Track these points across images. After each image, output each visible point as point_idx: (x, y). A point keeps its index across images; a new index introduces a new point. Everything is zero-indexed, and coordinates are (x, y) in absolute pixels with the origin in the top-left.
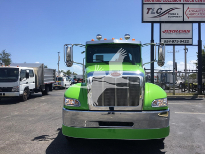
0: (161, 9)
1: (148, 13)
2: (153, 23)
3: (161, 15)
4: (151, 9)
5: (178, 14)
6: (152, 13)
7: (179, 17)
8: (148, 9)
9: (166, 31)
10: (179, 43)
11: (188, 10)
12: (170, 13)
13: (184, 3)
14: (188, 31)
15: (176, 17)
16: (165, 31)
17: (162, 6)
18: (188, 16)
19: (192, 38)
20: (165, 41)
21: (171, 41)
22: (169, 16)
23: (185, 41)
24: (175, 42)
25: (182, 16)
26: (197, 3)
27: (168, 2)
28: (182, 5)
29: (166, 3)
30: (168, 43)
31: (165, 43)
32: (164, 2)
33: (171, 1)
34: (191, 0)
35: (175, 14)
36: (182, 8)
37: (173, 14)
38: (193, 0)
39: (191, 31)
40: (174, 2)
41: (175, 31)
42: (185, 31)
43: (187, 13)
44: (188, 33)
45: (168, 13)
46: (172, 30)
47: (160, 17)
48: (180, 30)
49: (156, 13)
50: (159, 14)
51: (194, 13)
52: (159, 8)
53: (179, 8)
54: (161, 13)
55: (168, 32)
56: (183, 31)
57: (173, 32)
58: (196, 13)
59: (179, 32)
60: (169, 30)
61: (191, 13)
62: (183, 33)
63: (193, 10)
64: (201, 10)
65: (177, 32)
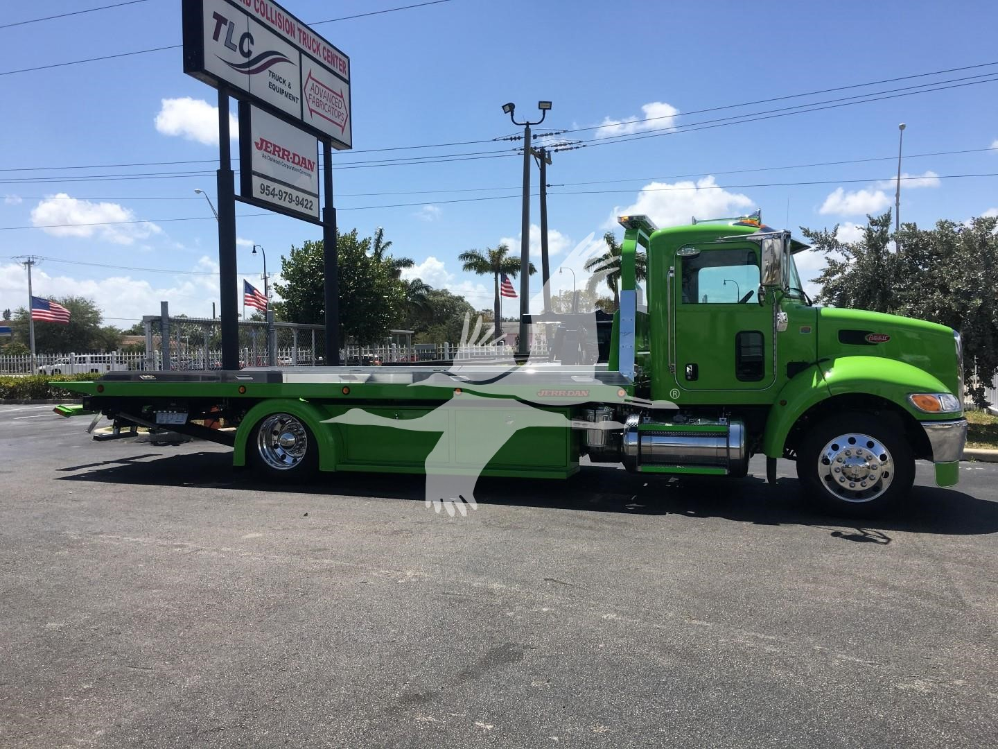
0: (252, 41)
1: (216, 37)
2: (223, 88)
3: (251, 65)
4: (225, 21)
5: (289, 86)
6: (228, 44)
7: (293, 99)
8: (216, 16)
9: (263, 144)
10: (293, 206)
12: (272, 68)
13: (301, 46)
14: (310, 162)
15: (287, 95)
16: (262, 140)
17: (256, 30)
19: (318, 196)
20: (263, 189)
21: (277, 192)
22: (270, 83)
23: (305, 203)
24: (284, 200)
25: (299, 98)
26: (325, 63)
27: (268, 18)
28: (297, 52)
29: (264, 19)
30: (270, 199)
31: (264, 197)
32: (258, 16)
33: (274, 19)
34: (315, 46)
35: (284, 82)
36: (298, 64)
37: (279, 79)
38: (318, 48)
39: (316, 166)
40: (280, 28)
41: (283, 154)
42: (305, 164)
43: (308, 90)
44: (309, 172)
45: (267, 70)
46: (278, 147)
47: (249, 73)
48: (294, 155)
49: (238, 47)
50: (246, 60)
51: (322, 99)
52: (247, 31)
53: (291, 62)
54: (252, 57)
55: (268, 152)
56: (301, 159)
57: (279, 156)
58: (324, 100)
59: (293, 162)
60: (271, 144)
61: (316, 96)
62: (301, 168)
63: (320, 86)
64: (334, 95)
65: (288, 160)
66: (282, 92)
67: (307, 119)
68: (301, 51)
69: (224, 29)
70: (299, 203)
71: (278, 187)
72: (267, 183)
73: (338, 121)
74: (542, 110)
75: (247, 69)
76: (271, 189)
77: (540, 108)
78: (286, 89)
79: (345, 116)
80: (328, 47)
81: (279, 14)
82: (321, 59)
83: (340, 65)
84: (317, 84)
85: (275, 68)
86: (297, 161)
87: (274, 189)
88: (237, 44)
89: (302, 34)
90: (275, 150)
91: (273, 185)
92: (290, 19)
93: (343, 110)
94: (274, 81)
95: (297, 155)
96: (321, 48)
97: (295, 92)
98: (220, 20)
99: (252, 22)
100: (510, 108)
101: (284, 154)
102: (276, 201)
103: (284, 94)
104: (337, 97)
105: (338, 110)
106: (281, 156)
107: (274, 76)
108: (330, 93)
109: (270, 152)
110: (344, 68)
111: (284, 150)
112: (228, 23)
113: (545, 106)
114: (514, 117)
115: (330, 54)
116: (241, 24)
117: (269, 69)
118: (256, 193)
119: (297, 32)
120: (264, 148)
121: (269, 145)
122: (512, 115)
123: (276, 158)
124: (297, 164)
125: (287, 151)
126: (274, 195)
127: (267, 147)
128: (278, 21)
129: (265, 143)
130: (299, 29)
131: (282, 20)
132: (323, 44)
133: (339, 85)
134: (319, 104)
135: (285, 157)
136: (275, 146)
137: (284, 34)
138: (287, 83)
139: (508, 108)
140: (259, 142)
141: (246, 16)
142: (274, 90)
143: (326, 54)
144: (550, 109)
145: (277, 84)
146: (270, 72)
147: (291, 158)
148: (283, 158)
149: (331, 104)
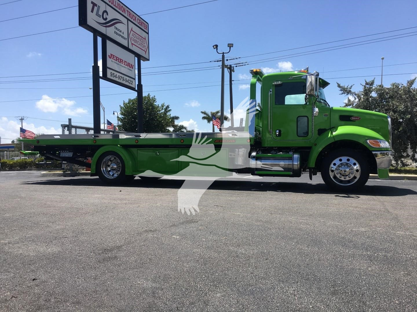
0: (107, 14)
1: (92, 11)
2: (96, 33)
3: (107, 23)
4: (96, 5)
6: (97, 14)
7: (125, 38)
8: (92, 3)
9: (112, 56)
10: (124, 82)
13: (128, 17)
14: (131, 65)
16: (111, 55)
17: (109, 9)
19: (135, 79)
20: (112, 74)
21: (117, 76)
22: (115, 31)
23: (129, 81)
24: (121, 80)
25: (127, 38)
27: (114, 5)
28: (126, 20)
29: (112, 6)
30: (114, 79)
31: (112, 78)
32: (110, 4)
33: (117, 6)
34: (134, 18)
35: (121, 31)
36: (127, 25)
37: (119, 30)
38: (135, 18)
39: (134, 67)
40: (119, 9)
41: (120, 61)
42: (130, 65)
43: (131, 35)
44: (131, 69)
45: (114, 26)
47: (106, 27)
48: (125, 62)
49: (101, 16)
50: (105, 22)
52: (105, 10)
53: (124, 24)
54: (108, 20)
55: (114, 59)
56: (128, 64)
57: (118, 61)
58: (138, 40)
59: (124, 64)
61: (134, 38)
62: (127, 67)
63: (136, 34)
64: (142, 38)
65: (122, 63)
66: (120, 35)
67: (131, 47)
68: (128, 20)
69: (96, 8)
70: (127, 81)
71: (118, 74)
72: (113, 72)
73: (143, 49)
74: (229, 47)
75: (105, 25)
76: (115, 75)
78: (122, 34)
79: (146, 47)
80: (139, 18)
81: (119, 4)
82: (137, 24)
83: (145, 26)
84: (135, 34)
85: (117, 25)
86: (126, 64)
87: (116, 75)
88: (101, 14)
89: (128, 13)
90: (117, 59)
91: (116, 73)
92: (124, 6)
93: (146, 45)
96: (137, 19)
97: (126, 36)
98: (94, 5)
99: (107, 6)
101: (121, 61)
102: (117, 80)
103: (121, 36)
104: (144, 39)
105: (144, 44)
106: (119, 61)
107: (117, 29)
108: (140, 37)
109: (115, 60)
110: (146, 27)
111: (121, 59)
112: (97, 6)
113: (230, 46)
115: (140, 22)
116: (103, 7)
117: (115, 26)
118: (109, 76)
119: (126, 12)
120: (112, 58)
121: (114, 57)
122: (217, 50)
123: (117, 62)
124: (126, 65)
125: (122, 60)
126: (116, 77)
127: (113, 57)
130: (127, 11)
131: (120, 6)
132: (137, 17)
133: (144, 35)
134: (136, 41)
135: (121, 62)
136: (117, 57)
137: (121, 12)
138: (122, 32)
139: (215, 47)
141: (105, 4)
142: (117, 34)
143: (138, 21)
144: (233, 47)
145: (118, 32)
146: (115, 27)
147: (124, 63)
148: (120, 62)
149: (141, 42)
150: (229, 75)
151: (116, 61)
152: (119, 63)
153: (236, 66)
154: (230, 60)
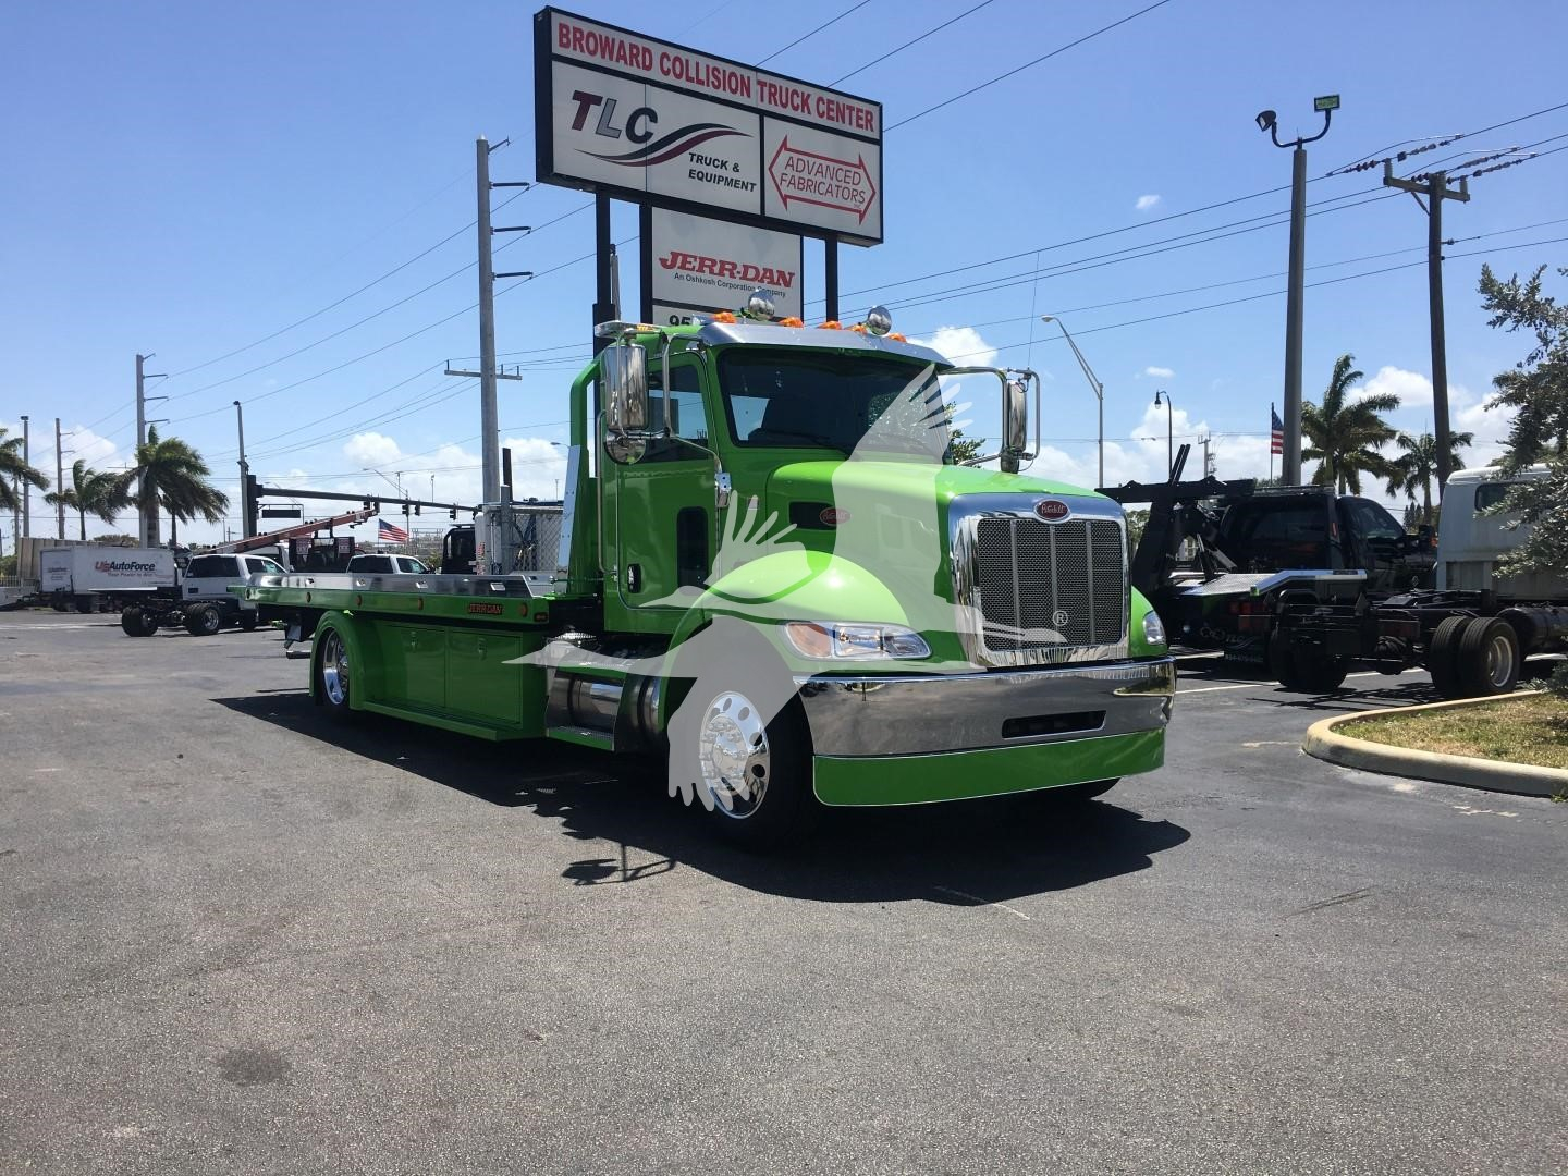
0: (653, 117)
1: (578, 124)
2: (605, 193)
3: (652, 152)
4: (597, 100)
5: (736, 168)
6: (604, 129)
7: (745, 186)
8: (578, 96)
9: (677, 260)
11: (785, 155)
12: (697, 149)
13: (765, 106)
14: (781, 274)
15: (729, 182)
16: (675, 255)
17: (658, 99)
18: (785, 191)
22: (691, 170)
25: (757, 182)
26: (824, 122)
27: (689, 79)
28: (756, 117)
29: (683, 83)
32: (671, 80)
33: (703, 76)
34: (798, 101)
35: (724, 164)
36: (756, 133)
37: (712, 162)
38: (805, 102)
39: (796, 280)
40: (717, 87)
41: (722, 269)
42: (771, 277)
43: (778, 168)
44: (781, 288)
45: (688, 152)
46: (709, 260)
47: (645, 163)
48: (746, 268)
49: (624, 133)
50: (642, 146)
51: (812, 177)
52: (642, 106)
53: (741, 134)
54: (653, 140)
55: (689, 269)
56: (762, 272)
57: (712, 272)
58: (819, 178)
59: (744, 277)
60: (695, 258)
61: (797, 175)
62: (760, 284)
63: (805, 158)
64: (841, 166)
65: (732, 276)
66: (719, 179)
67: (775, 209)
68: (762, 114)
69: (595, 112)
72: (681, 313)
73: (850, 204)
74: (1323, 113)
75: (643, 159)
77: (1317, 110)
78: (729, 173)
79: (867, 196)
80: (827, 96)
81: (715, 69)
82: (814, 118)
83: (859, 118)
84: (801, 156)
85: (706, 147)
86: (752, 273)
88: (623, 127)
89: (766, 89)
90: (702, 265)
92: (739, 71)
93: (864, 185)
94: (699, 167)
95: (751, 267)
96: (812, 103)
97: (750, 173)
98: (585, 100)
99: (653, 90)
100: (1268, 119)
101: (728, 268)
103: (722, 183)
104: (849, 168)
105: (851, 187)
106: (717, 271)
107: (700, 159)
108: (831, 165)
109: (693, 269)
110: (869, 121)
111: (723, 263)
112: (604, 101)
114: (1277, 135)
115: (834, 107)
116: (629, 97)
117: (691, 151)
119: (755, 88)
120: (679, 263)
121: (690, 259)
122: (1273, 131)
123: (706, 275)
124: (752, 280)
125: (729, 263)
127: (685, 262)
128: (712, 79)
129: (680, 258)
130: (762, 84)
131: (721, 77)
132: (816, 94)
133: (852, 150)
134: (805, 185)
135: (727, 273)
136: (703, 260)
137: (727, 96)
138: (730, 166)
139: (1263, 123)
140: (669, 257)
141: (641, 86)
142: (701, 179)
143: (823, 108)
144: (1338, 107)
145: (710, 170)
146: (693, 155)
147: (739, 273)
148: (721, 273)
149: (834, 182)
150: (1428, 217)
151: (699, 275)
152: (716, 278)
153: (1477, 174)
154: (1416, 152)
